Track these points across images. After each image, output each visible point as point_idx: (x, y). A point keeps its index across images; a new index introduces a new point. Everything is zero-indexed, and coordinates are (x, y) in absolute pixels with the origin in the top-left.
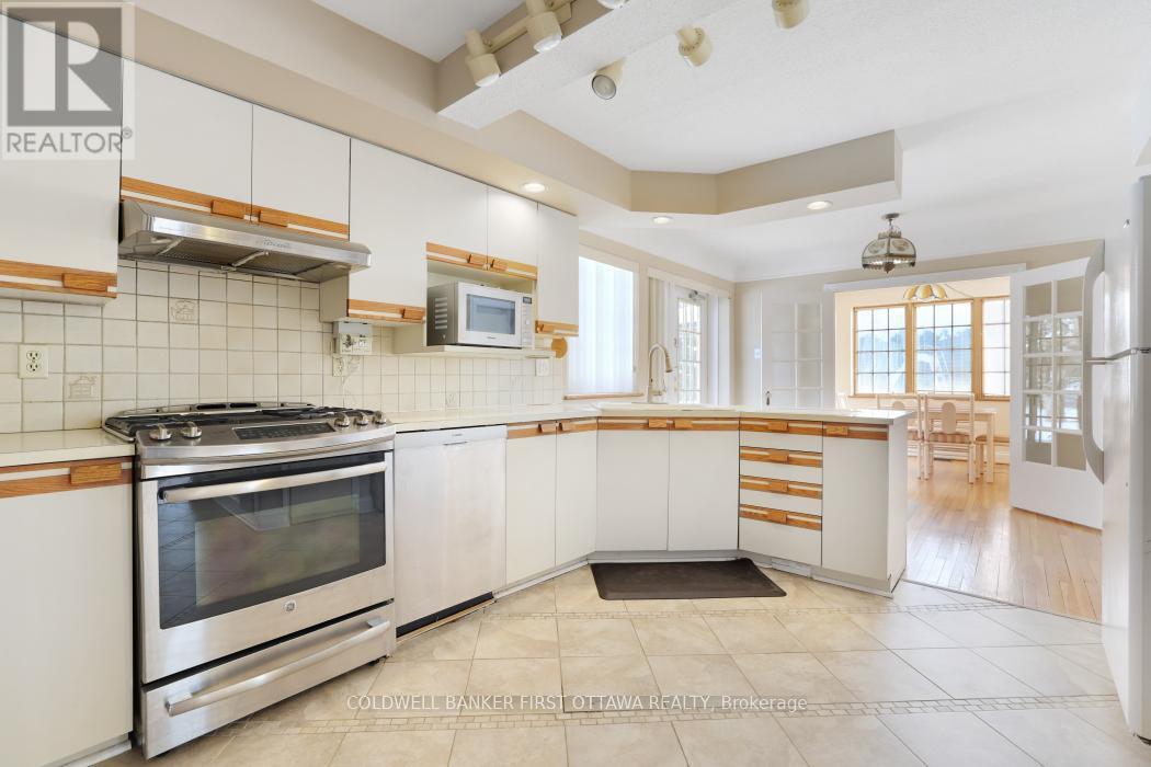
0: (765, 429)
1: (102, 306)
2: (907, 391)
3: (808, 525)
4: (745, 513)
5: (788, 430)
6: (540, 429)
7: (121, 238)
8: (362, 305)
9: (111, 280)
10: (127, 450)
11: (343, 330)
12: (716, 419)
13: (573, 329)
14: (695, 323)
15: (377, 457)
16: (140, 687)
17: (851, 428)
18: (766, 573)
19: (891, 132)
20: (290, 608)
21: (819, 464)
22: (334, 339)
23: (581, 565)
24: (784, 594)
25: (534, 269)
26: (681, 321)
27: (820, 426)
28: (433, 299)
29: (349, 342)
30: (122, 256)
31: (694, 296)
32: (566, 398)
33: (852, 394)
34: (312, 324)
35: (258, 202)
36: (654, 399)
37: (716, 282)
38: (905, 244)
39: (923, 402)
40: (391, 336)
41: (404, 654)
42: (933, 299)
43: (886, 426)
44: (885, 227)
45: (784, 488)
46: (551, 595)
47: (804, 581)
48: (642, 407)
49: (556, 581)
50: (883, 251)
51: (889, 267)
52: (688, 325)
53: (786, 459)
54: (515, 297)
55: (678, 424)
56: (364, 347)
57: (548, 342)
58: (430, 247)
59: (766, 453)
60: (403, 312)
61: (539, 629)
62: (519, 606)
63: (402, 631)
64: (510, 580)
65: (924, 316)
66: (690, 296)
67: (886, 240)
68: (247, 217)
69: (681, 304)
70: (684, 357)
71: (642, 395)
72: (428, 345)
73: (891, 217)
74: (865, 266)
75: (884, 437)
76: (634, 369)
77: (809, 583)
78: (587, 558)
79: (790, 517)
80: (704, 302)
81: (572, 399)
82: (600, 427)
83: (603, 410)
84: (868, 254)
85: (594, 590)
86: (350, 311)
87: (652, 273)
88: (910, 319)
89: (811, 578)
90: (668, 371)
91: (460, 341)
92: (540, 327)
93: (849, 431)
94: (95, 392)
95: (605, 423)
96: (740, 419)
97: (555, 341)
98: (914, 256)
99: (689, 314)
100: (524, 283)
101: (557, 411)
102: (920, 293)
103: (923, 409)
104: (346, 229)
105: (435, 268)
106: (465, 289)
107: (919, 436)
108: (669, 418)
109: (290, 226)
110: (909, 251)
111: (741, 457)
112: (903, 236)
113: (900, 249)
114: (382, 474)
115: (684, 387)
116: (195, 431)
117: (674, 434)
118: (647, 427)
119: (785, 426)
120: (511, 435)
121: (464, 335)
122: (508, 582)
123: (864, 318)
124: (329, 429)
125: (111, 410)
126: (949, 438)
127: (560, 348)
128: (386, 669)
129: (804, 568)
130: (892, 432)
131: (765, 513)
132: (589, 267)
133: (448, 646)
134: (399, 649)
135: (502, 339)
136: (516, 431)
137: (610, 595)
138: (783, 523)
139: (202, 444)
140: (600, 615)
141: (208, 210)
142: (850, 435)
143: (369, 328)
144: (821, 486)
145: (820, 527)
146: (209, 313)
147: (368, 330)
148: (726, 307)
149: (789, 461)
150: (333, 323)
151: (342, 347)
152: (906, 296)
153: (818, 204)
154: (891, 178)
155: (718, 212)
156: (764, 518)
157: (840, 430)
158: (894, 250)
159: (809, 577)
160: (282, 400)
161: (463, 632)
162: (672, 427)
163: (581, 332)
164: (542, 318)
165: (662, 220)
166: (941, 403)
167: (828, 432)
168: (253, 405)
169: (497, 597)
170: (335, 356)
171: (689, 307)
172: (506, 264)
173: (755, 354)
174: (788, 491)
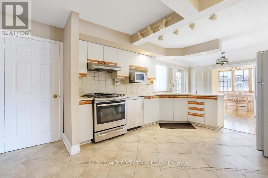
0: (193, 98)
1: (83, 78)
2: (232, 90)
3: (201, 116)
4: (189, 114)
5: (197, 98)
6: (149, 97)
7: (87, 68)
8: (119, 76)
9: (86, 74)
10: (92, 99)
11: (116, 80)
12: (183, 96)
13: (155, 79)
14: (180, 76)
15: (124, 101)
16: (94, 132)
17: (210, 97)
18: (193, 125)
19: (218, 39)
20: (112, 124)
21: (204, 104)
22: (114, 82)
23: (157, 123)
24: (196, 129)
25: (147, 68)
26: (177, 76)
27: (204, 97)
28: (130, 74)
29: (117, 83)
30: (88, 70)
31: (180, 70)
32: (153, 92)
33: (218, 91)
34: (111, 80)
35: (105, 61)
36: (171, 92)
37: (185, 68)
38: (226, 59)
39: (234, 93)
40: (123, 81)
41: (128, 134)
42: (237, 69)
43: (217, 97)
44: (221, 55)
45: (197, 109)
46: (152, 127)
47: (201, 127)
48: (168, 94)
49: (152, 125)
50: (221, 61)
51: (222, 64)
52: (178, 77)
53: (197, 103)
54: (144, 74)
55: (175, 97)
56: (119, 83)
57: (150, 81)
58: (130, 66)
59: (193, 102)
60: (126, 77)
61: (150, 132)
62: (146, 128)
63: (128, 130)
64: (145, 124)
65: (236, 73)
66: (179, 71)
67: (221, 58)
68: (103, 63)
69: (177, 72)
70: (178, 84)
71: (168, 92)
72: (130, 83)
73: (223, 53)
74: (217, 64)
75: (216, 99)
76: (167, 86)
77: (202, 128)
78: (158, 122)
79: (198, 115)
80: (182, 72)
81: (154, 92)
82: (160, 97)
83: (161, 94)
84: (217, 61)
85: (159, 127)
86: (118, 78)
87: (171, 67)
88: (232, 74)
89: (203, 127)
90: (174, 87)
91: (135, 82)
92: (148, 79)
93: (209, 98)
94: (82, 91)
95: (161, 97)
96: (188, 96)
97: (151, 81)
98: (228, 61)
99: (179, 74)
100: (146, 71)
101: (152, 94)
102: (233, 68)
103: (234, 94)
104: (117, 64)
105: (130, 69)
106: (136, 73)
107: (233, 101)
108: (174, 96)
109: (109, 64)
110: (227, 60)
111: (188, 103)
112: (225, 57)
113: (225, 60)
114: (124, 104)
115: (178, 90)
116: (101, 97)
117: (174, 98)
118: (169, 97)
119: (197, 97)
120: (144, 98)
121: (136, 81)
122: (144, 124)
123: (221, 74)
124: (117, 97)
125: (84, 94)
126: (241, 101)
127: (152, 82)
128: (125, 135)
129: (201, 125)
130: (218, 98)
131: (193, 114)
132: (157, 66)
133: (135, 133)
134: (127, 133)
135: (142, 81)
136: (145, 98)
137: (162, 128)
138: (197, 116)
139: (101, 98)
140: (161, 130)
141: (98, 63)
142: (210, 99)
143: (120, 80)
144: (204, 109)
145: (204, 117)
146: (96, 78)
147: (119, 80)
148: (187, 73)
149: (198, 104)
150: (114, 79)
151: (115, 83)
152: (230, 69)
153: (204, 53)
154: (218, 48)
155: (183, 56)
156: (193, 115)
157: (208, 98)
158: (223, 60)
159: (202, 126)
160: (106, 92)
161: (137, 132)
162: (174, 97)
163: (156, 80)
164: (149, 77)
165: (172, 57)
166: (239, 93)
167: (205, 98)
168: (103, 93)
169: (142, 127)
170: (114, 85)
171: (179, 73)
172: (142, 68)
173: (193, 83)
174: (198, 110)
